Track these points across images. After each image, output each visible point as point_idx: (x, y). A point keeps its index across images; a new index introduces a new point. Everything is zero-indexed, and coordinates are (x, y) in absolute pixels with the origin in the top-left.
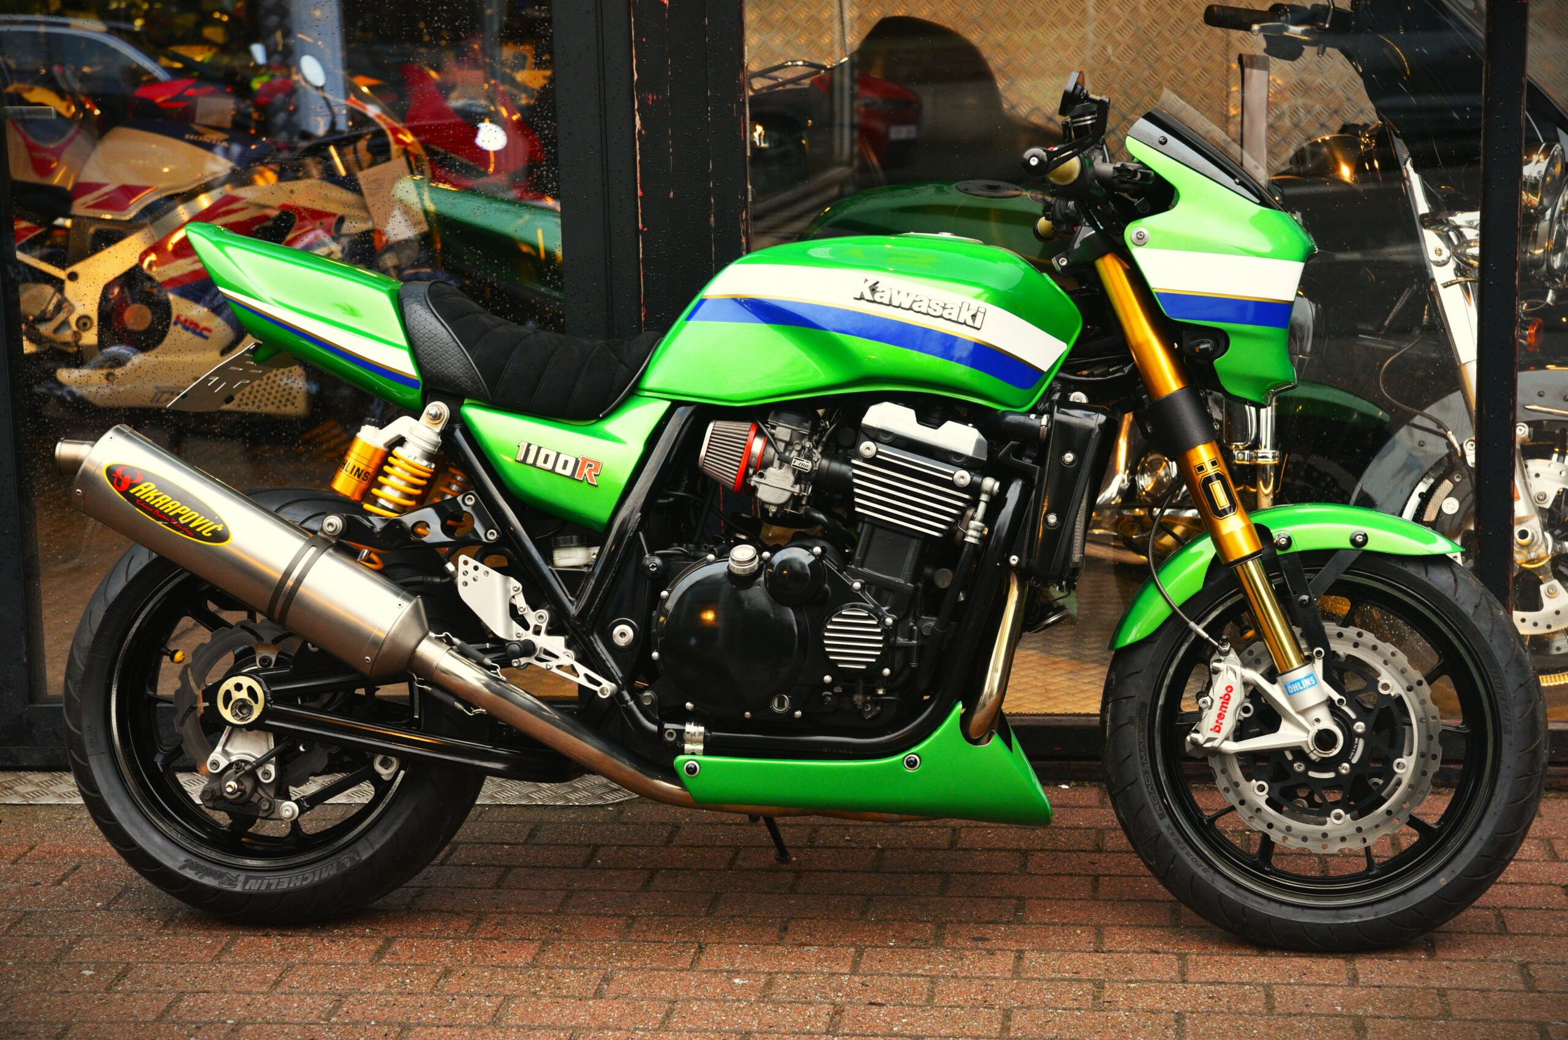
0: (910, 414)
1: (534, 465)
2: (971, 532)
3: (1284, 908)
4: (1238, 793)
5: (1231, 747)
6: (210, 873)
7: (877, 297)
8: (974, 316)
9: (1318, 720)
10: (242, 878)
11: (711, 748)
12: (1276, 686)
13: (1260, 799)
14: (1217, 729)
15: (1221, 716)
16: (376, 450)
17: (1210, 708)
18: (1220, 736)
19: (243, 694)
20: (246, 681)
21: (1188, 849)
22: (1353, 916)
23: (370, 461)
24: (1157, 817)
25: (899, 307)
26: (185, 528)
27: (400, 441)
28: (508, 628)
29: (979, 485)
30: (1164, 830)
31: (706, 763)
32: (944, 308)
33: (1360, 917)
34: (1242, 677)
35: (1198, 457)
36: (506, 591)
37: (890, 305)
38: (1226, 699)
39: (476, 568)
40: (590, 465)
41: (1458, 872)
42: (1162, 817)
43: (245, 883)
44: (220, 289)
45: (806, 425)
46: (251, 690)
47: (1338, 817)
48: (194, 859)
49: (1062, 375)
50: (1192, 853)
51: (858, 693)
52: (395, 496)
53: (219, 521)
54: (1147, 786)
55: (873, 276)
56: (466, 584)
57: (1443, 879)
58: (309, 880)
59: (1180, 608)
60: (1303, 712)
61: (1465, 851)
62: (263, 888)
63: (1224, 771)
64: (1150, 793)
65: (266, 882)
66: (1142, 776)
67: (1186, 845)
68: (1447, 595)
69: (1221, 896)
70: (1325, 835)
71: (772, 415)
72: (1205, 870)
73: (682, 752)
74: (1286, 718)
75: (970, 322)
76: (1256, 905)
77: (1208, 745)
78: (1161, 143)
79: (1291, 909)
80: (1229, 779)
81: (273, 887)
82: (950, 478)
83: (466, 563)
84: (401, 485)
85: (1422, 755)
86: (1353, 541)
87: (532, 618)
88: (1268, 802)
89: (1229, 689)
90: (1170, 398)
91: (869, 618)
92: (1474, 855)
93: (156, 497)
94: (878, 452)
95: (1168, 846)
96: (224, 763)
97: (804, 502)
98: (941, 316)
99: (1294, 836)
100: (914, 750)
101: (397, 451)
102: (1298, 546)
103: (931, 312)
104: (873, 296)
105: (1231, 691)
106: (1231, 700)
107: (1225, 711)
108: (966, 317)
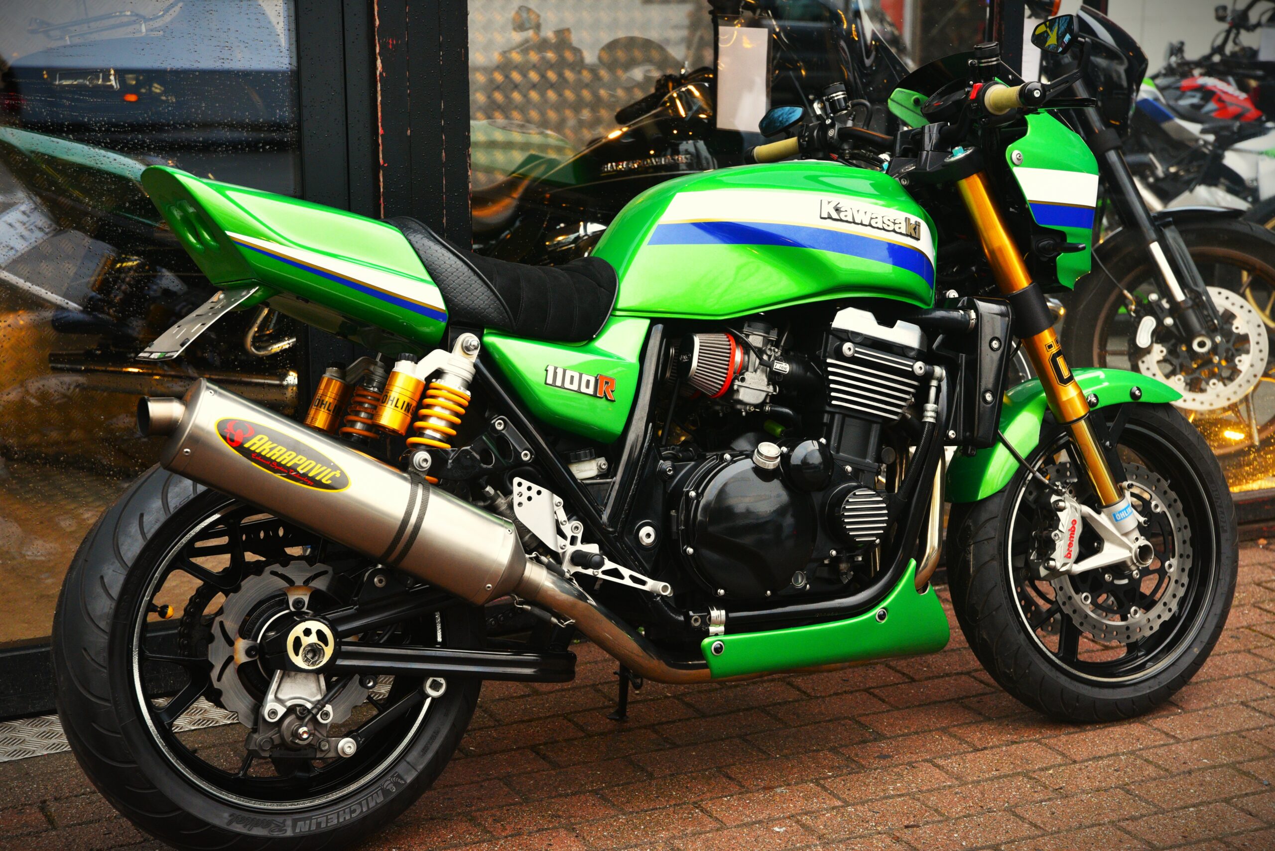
0: (870, 316)
1: (562, 387)
2: (929, 413)
5: (1076, 568)
6: (257, 824)
7: (843, 217)
8: (915, 230)
10: (289, 822)
11: (731, 627)
12: (1104, 517)
13: (1087, 607)
14: (1068, 556)
15: (1069, 545)
16: (419, 382)
17: (1060, 539)
19: (313, 639)
20: (315, 625)
23: (414, 393)
25: (861, 224)
26: (305, 478)
27: (438, 374)
28: (555, 541)
29: (931, 373)
31: (729, 641)
32: (895, 223)
34: (1081, 511)
36: (553, 508)
37: (853, 223)
38: (1073, 531)
39: (529, 489)
40: (607, 382)
43: (294, 826)
44: (228, 233)
45: (774, 332)
46: (321, 635)
47: (1135, 612)
48: (238, 812)
51: (843, 562)
52: (442, 425)
55: (836, 198)
56: (520, 504)
58: (358, 812)
59: (1026, 460)
60: (1127, 534)
62: (313, 828)
65: (314, 821)
71: (746, 325)
73: (707, 634)
74: (1108, 540)
77: (1062, 569)
81: (323, 825)
82: (910, 369)
83: (520, 484)
85: (1181, 558)
87: (567, 529)
89: (1074, 522)
90: (1024, 292)
91: (876, 495)
93: (271, 449)
94: (856, 351)
96: (281, 711)
97: (768, 401)
98: (894, 231)
99: (1109, 633)
101: (436, 383)
102: (1101, 403)
103: (885, 227)
104: (839, 215)
105: (1075, 524)
106: (1076, 531)
107: (1073, 541)
108: (910, 229)
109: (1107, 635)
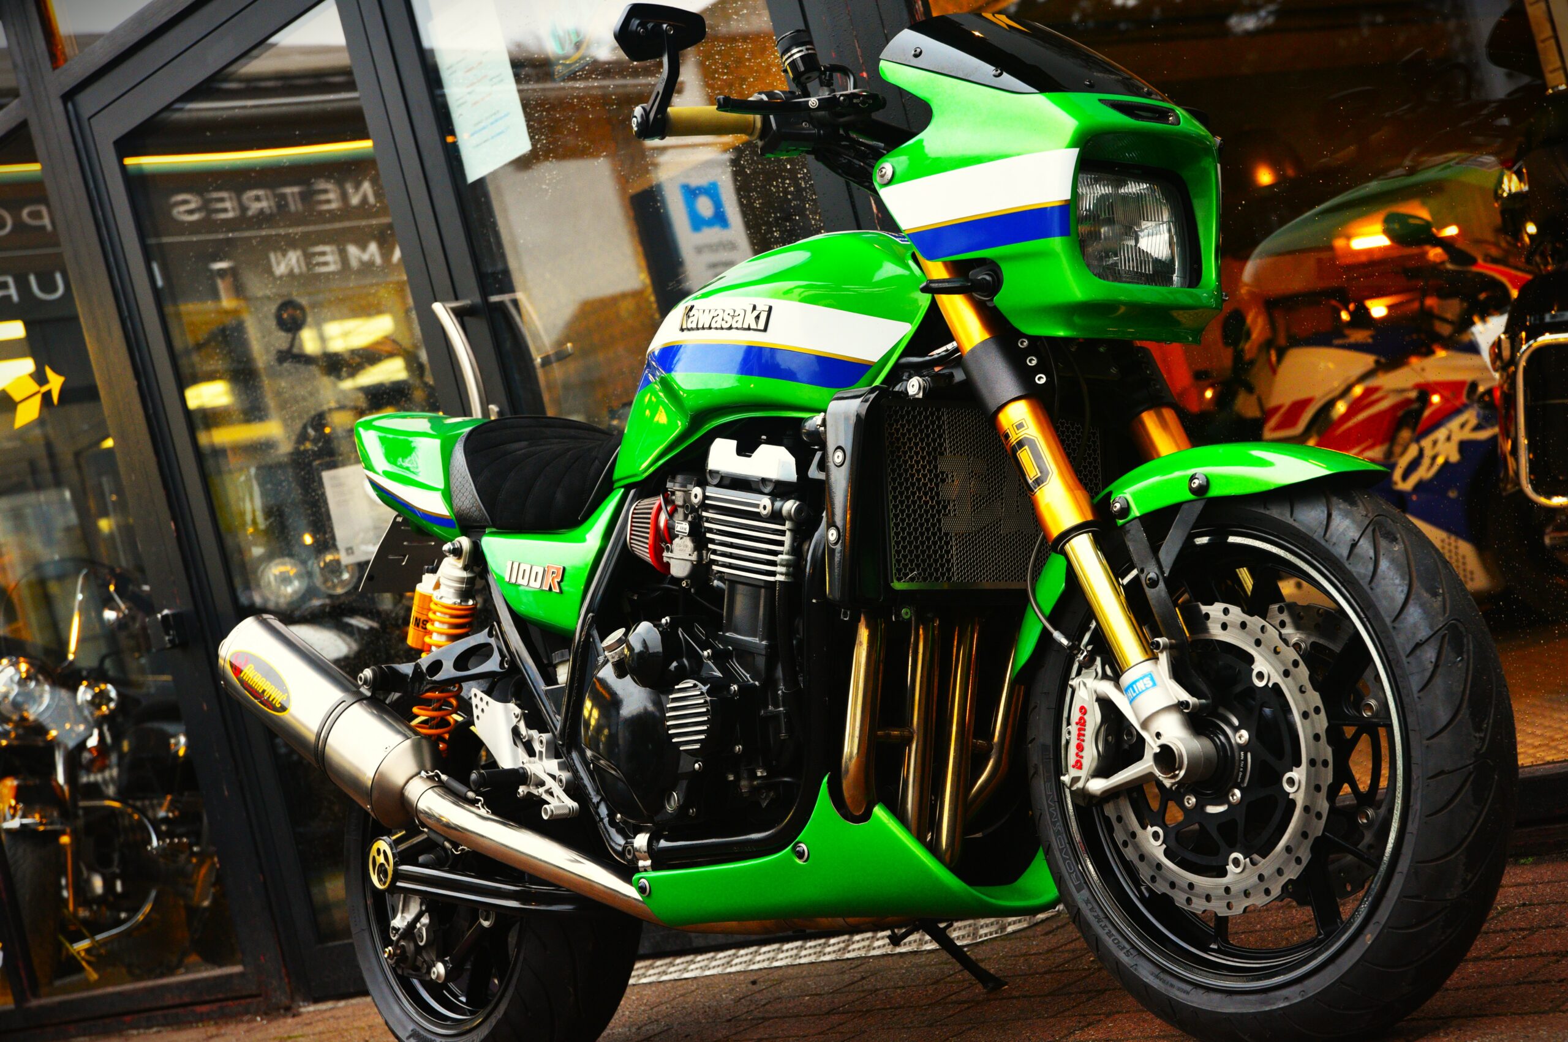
1: (516, 583)
2: (779, 569)
5: (1098, 785)
7: (690, 325)
8: (757, 318)
9: (1158, 734)
11: (657, 860)
13: (1156, 849)
14: (1080, 765)
15: (1080, 748)
16: (427, 598)
18: (1083, 773)
19: (382, 858)
20: (382, 845)
21: (1110, 927)
22: (1277, 1000)
24: (1073, 890)
25: (704, 328)
26: (268, 703)
31: (653, 878)
32: (734, 317)
33: (1287, 999)
34: (1095, 691)
35: (1007, 420)
36: (508, 720)
37: (698, 328)
38: (1082, 723)
39: (484, 700)
40: (553, 573)
41: (1383, 922)
42: (1079, 889)
49: (904, 359)
50: (1114, 932)
54: (1061, 851)
56: (478, 718)
57: (1369, 936)
59: (1049, 618)
60: (1145, 727)
61: (1389, 893)
63: (1120, 819)
64: (1064, 860)
67: (1108, 924)
68: (1315, 537)
69: (1146, 986)
70: (1227, 890)
71: (669, 480)
72: (1127, 954)
73: (638, 870)
75: (753, 326)
78: (917, 55)
79: (1218, 996)
80: (1125, 828)
83: (479, 698)
84: (445, 628)
85: (1312, 762)
86: (1193, 491)
87: (536, 743)
88: (1167, 853)
89: (1083, 710)
91: (695, 688)
92: (1396, 897)
93: (253, 677)
94: (705, 497)
95: (1088, 926)
98: (730, 328)
99: (1198, 896)
100: (799, 839)
102: (1136, 510)
103: (725, 325)
104: (687, 323)
105: (1085, 713)
106: (1087, 724)
107: (1083, 741)
108: (750, 320)
109: (1194, 899)
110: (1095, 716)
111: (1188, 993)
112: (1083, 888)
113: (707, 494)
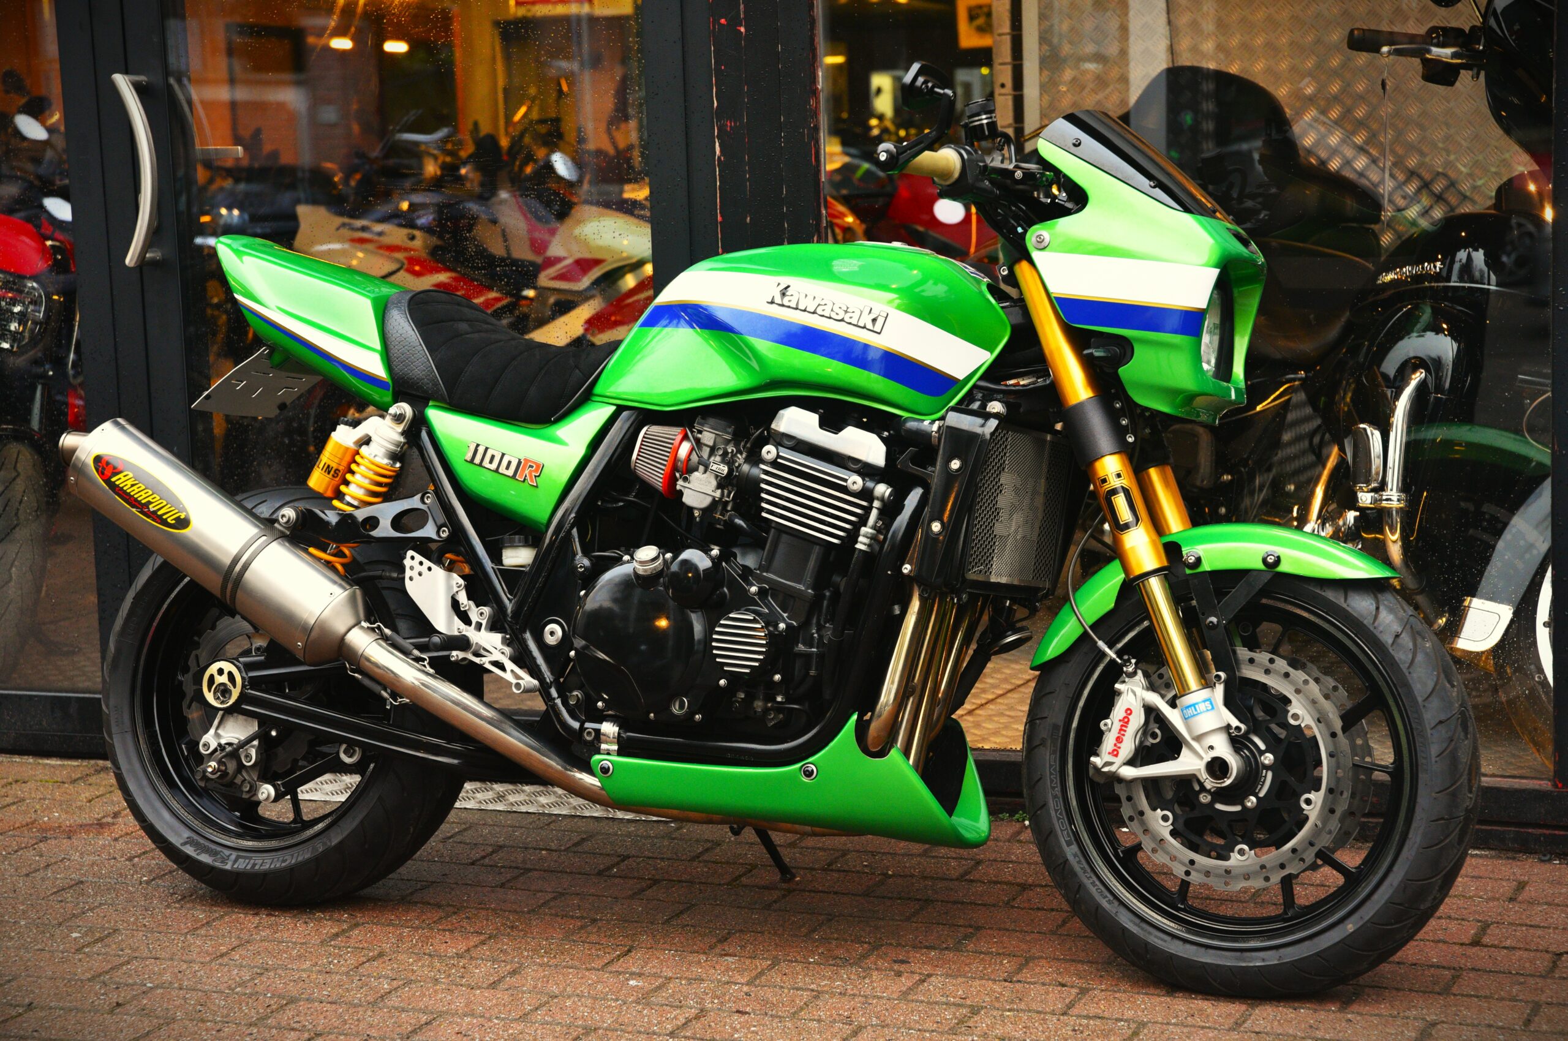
0: (813, 418)
1: (480, 465)
2: (861, 539)
3: (1188, 946)
4: (1143, 823)
5: (1129, 772)
6: (206, 850)
7: (786, 303)
8: (874, 320)
9: (1211, 748)
10: (233, 857)
11: (626, 748)
12: (1176, 711)
13: (1164, 829)
14: (1115, 753)
15: (1119, 740)
16: (347, 449)
17: (1110, 730)
18: (1119, 760)
19: (224, 679)
20: (227, 666)
21: (1095, 879)
22: (1256, 959)
23: (341, 459)
24: (1064, 844)
25: (805, 310)
26: (154, 515)
27: (367, 441)
28: (450, 623)
29: (871, 491)
30: (1070, 858)
31: (618, 763)
32: (846, 312)
33: (1263, 960)
34: (1143, 699)
35: (1104, 468)
36: (449, 587)
37: (797, 309)
38: (1125, 722)
39: (421, 563)
40: (531, 466)
41: (1367, 918)
42: (1069, 844)
43: (235, 861)
44: (236, 296)
45: (730, 430)
46: (231, 676)
47: (1241, 852)
48: (196, 837)
49: (982, 384)
50: (1098, 883)
51: (759, 699)
52: (360, 494)
53: (184, 510)
54: (1056, 811)
55: (785, 281)
56: (411, 579)
57: (1350, 926)
58: (287, 862)
59: (1091, 627)
60: (1198, 738)
61: (1376, 897)
62: (249, 867)
63: (1129, 799)
64: (1059, 819)
65: (252, 861)
66: (1051, 801)
67: (1093, 875)
68: (1365, 622)
69: (1124, 930)
70: (1228, 872)
71: (698, 419)
72: (1109, 902)
73: (598, 751)
74: (1185, 747)
75: (870, 326)
76: (1160, 942)
77: (1106, 769)
78: (1075, 145)
79: (1194, 948)
80: (1134, 807)
81: (257, 867)
82: (842, 483)
83: (413, 558)
84: (366, 483)
85: (1330, 791)
86: (1264, 561)
87: (474, 617)
88: (1173, 833)
89: (1129, 711)
90: (1080, 407)
91: (754, 621)
92: (1383, 902)
93: (133, 485)
94: (778, 456)
95: (1074, 874)
96: (213, 745)
97: (729, 508)
98: (842, 320)
99: (1197, 871)
100: (810, 760)
101: (364, 450)
102: (1206, 566)
103: (834, 315)
104: (782, 300)
105: (1130, 714)
106: (1130, 723)
107: (1124, 735)
108: (866, 320)
109: (1193, 873)
110: (1138, 719)
111: (1165, 941)
112: (1072, 844)
113: (781, 454)
